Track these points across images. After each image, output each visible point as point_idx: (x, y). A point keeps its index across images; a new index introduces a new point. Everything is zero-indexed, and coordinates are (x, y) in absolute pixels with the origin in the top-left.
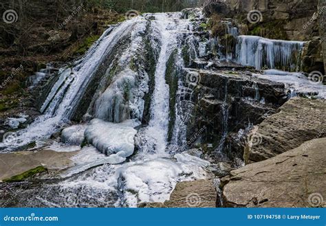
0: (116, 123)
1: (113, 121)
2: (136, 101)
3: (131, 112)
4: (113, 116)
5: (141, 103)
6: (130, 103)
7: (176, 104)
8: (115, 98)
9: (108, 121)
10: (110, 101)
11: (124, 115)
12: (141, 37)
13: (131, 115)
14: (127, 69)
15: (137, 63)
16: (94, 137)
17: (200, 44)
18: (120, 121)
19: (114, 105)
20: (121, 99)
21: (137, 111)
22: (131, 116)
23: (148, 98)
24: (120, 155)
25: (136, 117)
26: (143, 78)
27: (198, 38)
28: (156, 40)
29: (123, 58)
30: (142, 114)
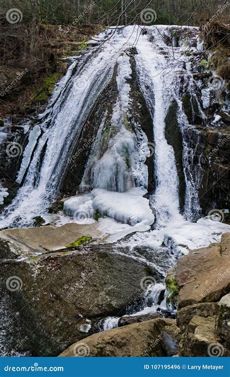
0: (121, 192)
1: (117, 190)
2: (138, 167)
3: (136, 180)
4: (117, 185)
5: (145, 169)
6: (133, 170)
7: (184, 169)
8: (117, 165)
9: (111, 190)
10: (111, 169)
11: (129, 184)
12: (129, 85)
13: (136, 182)
14: (123, 129)
15: (133, 122)
16: (109, 209)
17: (203, 91)
18: (125, 190)
19: (117, 174)
20: (124, 166)
21: (142, 178)
22: (136, 184)
23: (150, 163)
24: (145, 224)
25: (141, 185)
26: (141, 140)
27: (199, 84)
28: (147, 87)
29: (115, 116)
30: (147, 181)
